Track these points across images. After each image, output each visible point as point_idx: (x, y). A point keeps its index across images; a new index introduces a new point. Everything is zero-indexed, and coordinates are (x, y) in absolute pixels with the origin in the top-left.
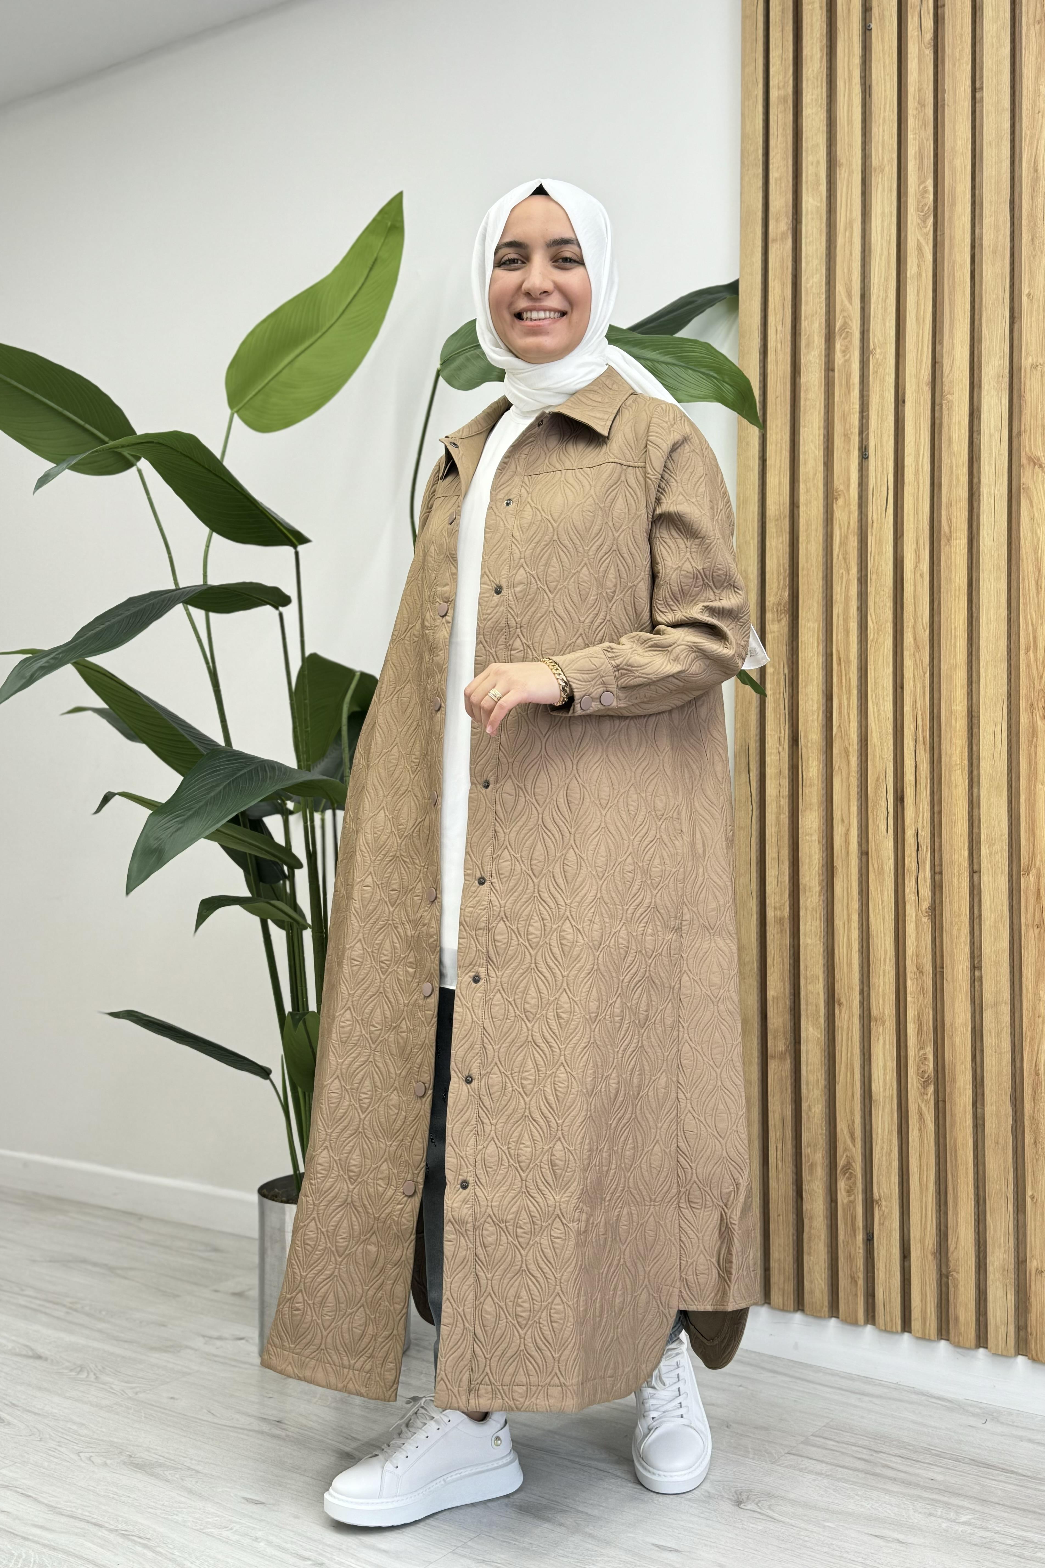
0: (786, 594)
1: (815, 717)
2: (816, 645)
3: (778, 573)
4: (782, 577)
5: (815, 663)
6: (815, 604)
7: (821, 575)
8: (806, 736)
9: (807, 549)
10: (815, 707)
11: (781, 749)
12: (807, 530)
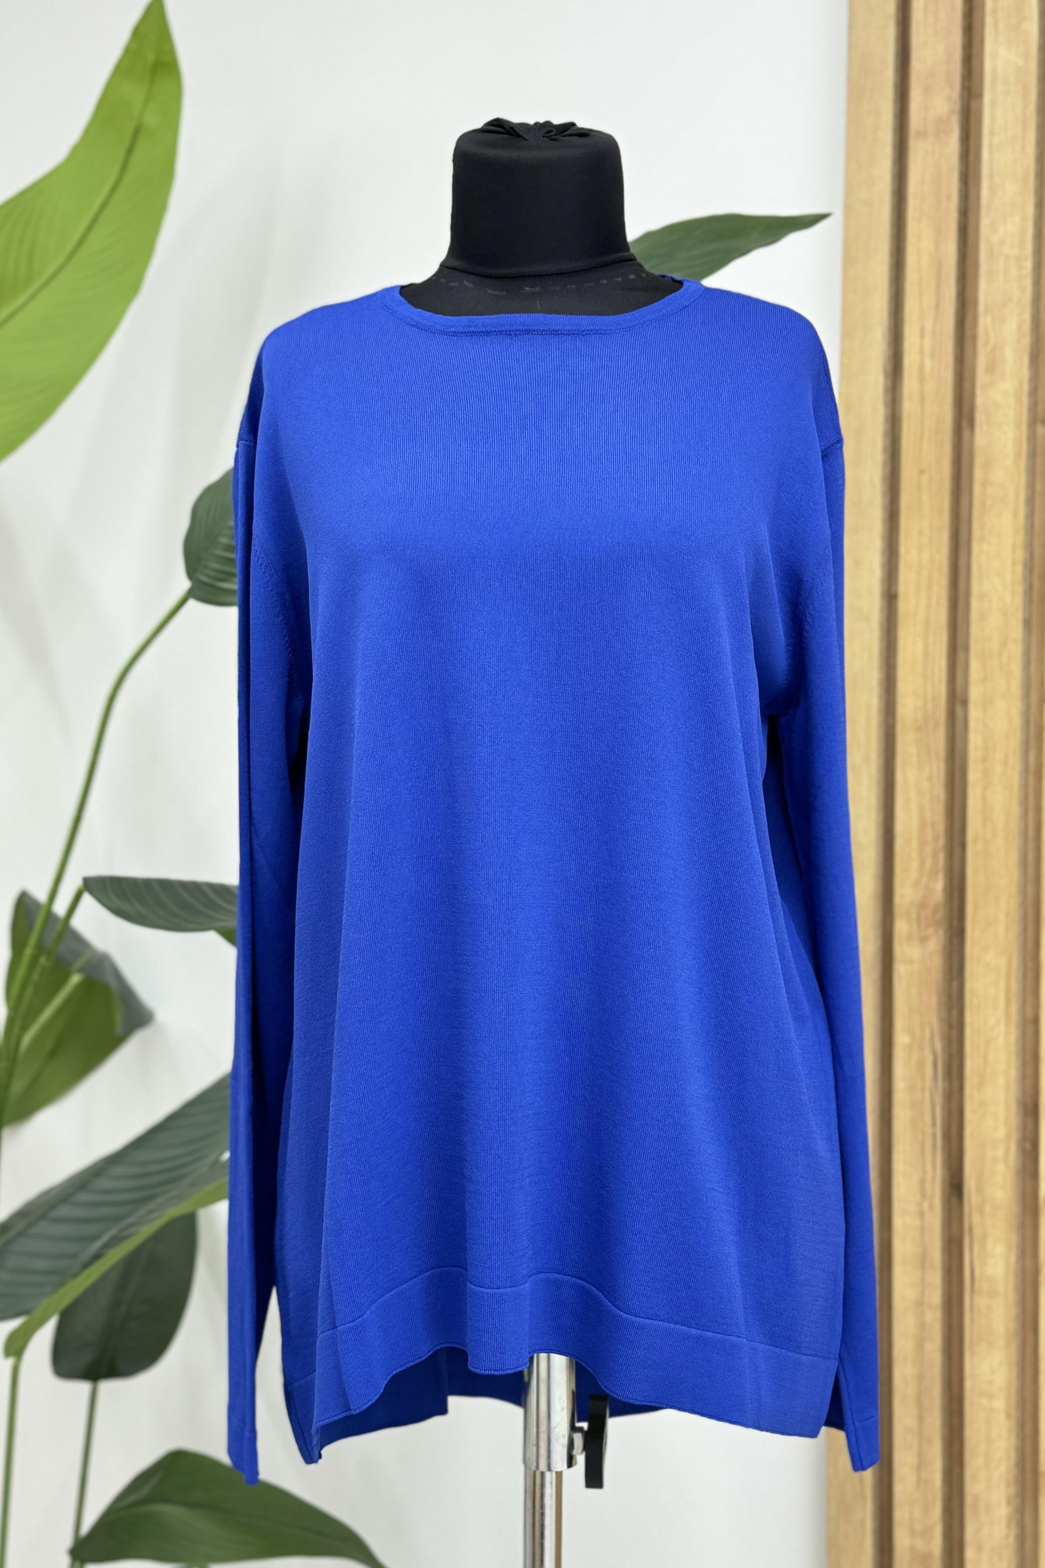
0: (939, 886)
1: (1000, 1153)
2: (1002, 1002)
3: (922, 843)
4: (929, 850)
5: (1001, 1041)
6: (1002, 916)
7: (1014, 858)
8: (980, 1189)
9: (984, 798)
10: (1001, 1133)
11: (926, 1205)
12: (984, 760)
